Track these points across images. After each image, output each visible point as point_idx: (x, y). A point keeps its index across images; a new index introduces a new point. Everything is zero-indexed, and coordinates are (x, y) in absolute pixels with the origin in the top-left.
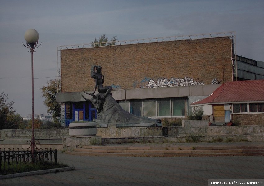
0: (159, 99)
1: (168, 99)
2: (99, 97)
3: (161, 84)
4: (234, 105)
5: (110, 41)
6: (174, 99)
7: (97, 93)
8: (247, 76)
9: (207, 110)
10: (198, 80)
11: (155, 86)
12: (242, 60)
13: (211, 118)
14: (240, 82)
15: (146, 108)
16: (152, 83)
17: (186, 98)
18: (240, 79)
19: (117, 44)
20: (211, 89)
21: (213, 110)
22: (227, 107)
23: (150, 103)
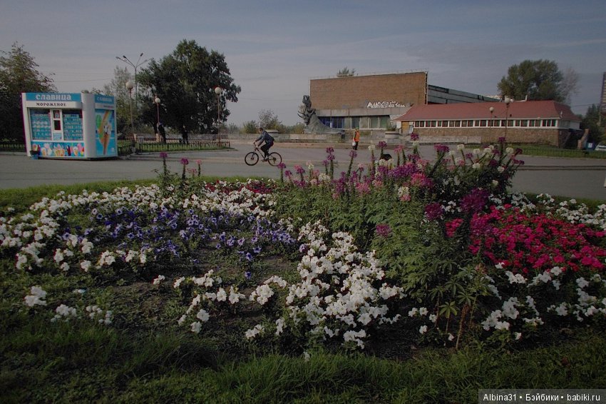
0: (370, 116)
1: (377, 116)
2: (307, 115)
3: (376, 105)
4: (416, 122)
5: (350, 72)
6: (380, 116)
7: (306, 113)
8: (440, 101)
9: (399, 125)
10: (401, 103)
11: (372, 107)
12: (436, 89)
13: (400, 130)
14: (430, 105)
15: (362, 123)
16: (370, 104)
17: (388, 116)
18: (430, 103)
19: (355, 75)
20: (404, 109)
21: (402, 125)
22: (411, 123)
23: (364, 119)
